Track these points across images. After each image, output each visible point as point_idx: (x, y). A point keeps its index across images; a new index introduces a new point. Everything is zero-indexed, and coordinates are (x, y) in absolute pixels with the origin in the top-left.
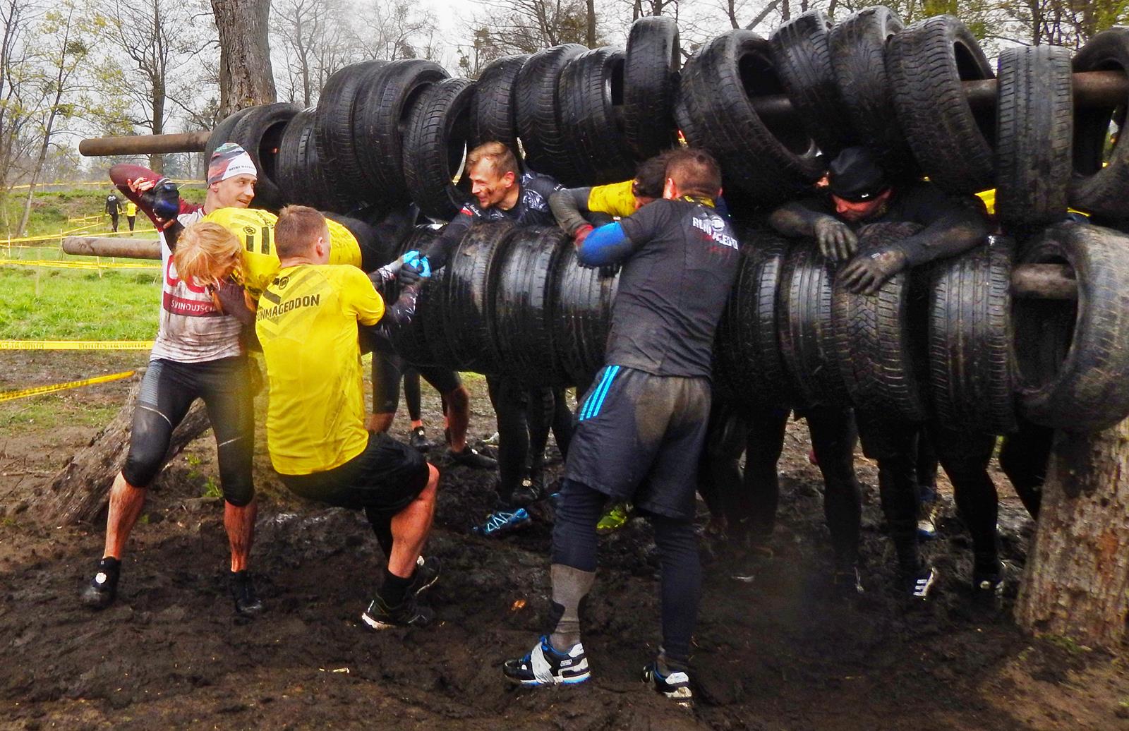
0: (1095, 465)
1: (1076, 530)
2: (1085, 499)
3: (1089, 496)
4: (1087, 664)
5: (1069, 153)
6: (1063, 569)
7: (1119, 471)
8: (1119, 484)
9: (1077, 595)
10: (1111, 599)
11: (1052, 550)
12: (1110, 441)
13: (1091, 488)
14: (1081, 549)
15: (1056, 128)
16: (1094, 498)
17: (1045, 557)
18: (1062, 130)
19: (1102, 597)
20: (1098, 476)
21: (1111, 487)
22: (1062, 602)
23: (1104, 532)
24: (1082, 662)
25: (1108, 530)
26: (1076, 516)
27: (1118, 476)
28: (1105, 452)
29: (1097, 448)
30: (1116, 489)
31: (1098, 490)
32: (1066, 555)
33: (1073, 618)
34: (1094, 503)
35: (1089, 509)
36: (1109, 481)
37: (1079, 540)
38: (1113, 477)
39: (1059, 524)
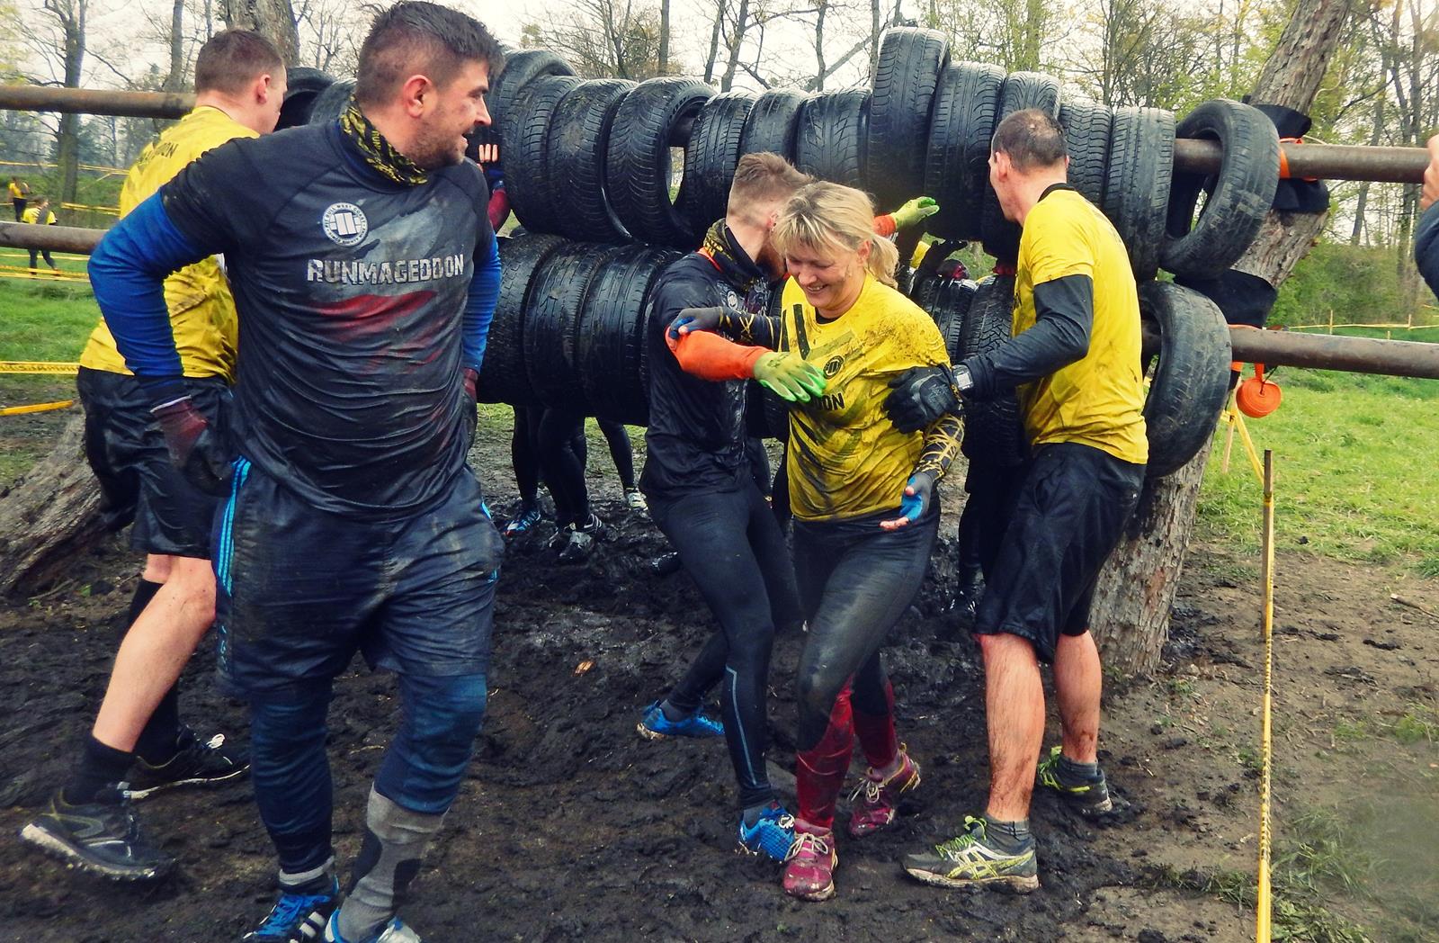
0: (1155, 509)
1: (1133, 569)
2: (1143, 541)
3: (1146, 538)
4: (1130, 689)
5: (1165, 213)
6: (1118, 605)
7: (1173, 515)
8: (1172, 527)
9: (1127, 628)
10: (1153, 631)
11: (1111, 589)
12: (1169, 488)
13: (1148, 531)
14: (1135, 586)
15: (1156, 187)
16: (1151, 539)
17: (1104, 594)
18: (1161, 190)
19: (1147, 629)
20: (1156, 519)
21: (1165, 529)
22: (1114, 636)
23: (1155, 570)
24: (1125, 688)
25: (1158, 569)
26: (1134, 556)
27: (1172, 519)
28: (1163, 497)
29: (1158, 493)
30: (1169, 531)
31: (1154, 532)
32: (1121, 592)
34: (1150, 544)
35: (1145, 549)
36: (1164, 524)
37: (1135, 578)
38: (1168, 520)
39: (1119, 563)
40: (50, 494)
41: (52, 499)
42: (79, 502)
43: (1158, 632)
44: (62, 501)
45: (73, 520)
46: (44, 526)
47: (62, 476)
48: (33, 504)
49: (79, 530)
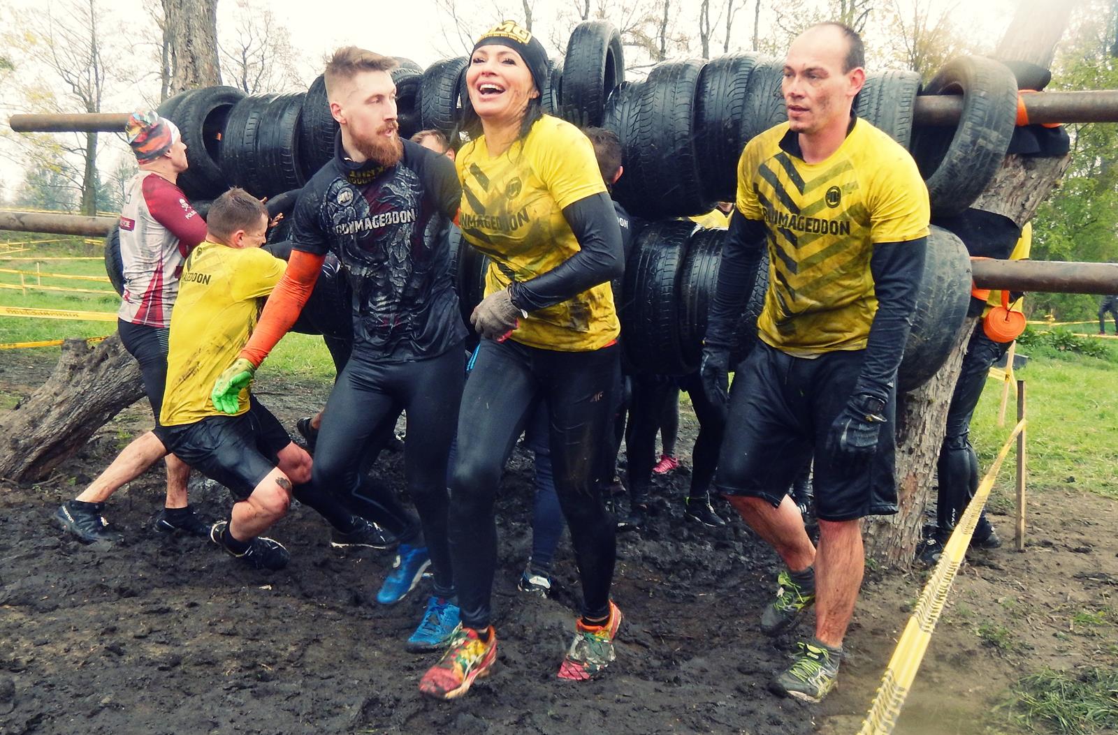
0: (907, 421)
3: (900, 447)
4: (884, 577)
7: (924, 427)
8: (923, 436)
10: (907, 530)
12: (920, 402)
13: (902, 440)
16: (904, 448)
19: (901, 527)
20: (908, 430)
21: (917, 439)
22: (871, 532)
23: (908, 475)
24: (880, 576)
25: (911, 474)
27: (923, 430)
28: (915, 410)
29: (910, 408)
30: (920, 441)
31: (907, 441)
33: (878, 544)
34: (903, 452)
36: (916, 434)
38: (920, 431)
40: (47, 407)
41: (49, 411)
42: (67, 414)
43: (912, 530)
44: (55, 413)
45: (63, 427)
46: (43, 430)
47: (56, 394)
48: (36, 414)
49: (67, 436)
